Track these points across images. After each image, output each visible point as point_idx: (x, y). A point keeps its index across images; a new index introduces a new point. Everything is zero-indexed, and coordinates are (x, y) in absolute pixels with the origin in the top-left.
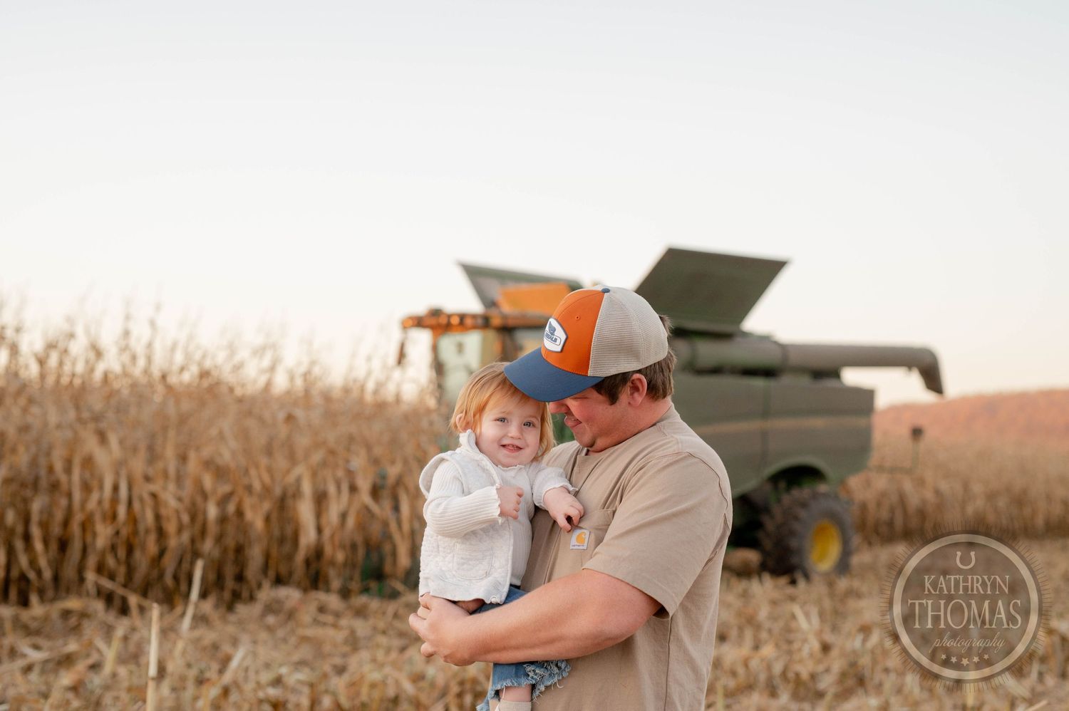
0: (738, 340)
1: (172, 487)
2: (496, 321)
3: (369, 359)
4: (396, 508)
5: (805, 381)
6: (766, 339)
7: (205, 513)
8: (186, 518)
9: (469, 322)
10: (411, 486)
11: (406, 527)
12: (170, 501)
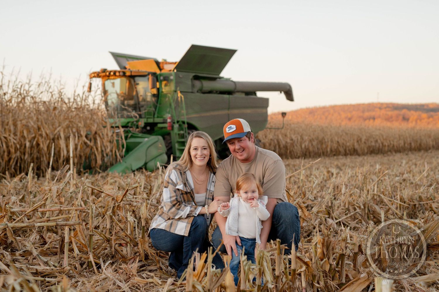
0: (218, 79)
1: (12, 135)
2: (128, 74)
3: (84, 87)
4: (96, 142)
5: (243, 95)
6: (228, 80)
7: (25, 145)
8: (18, 146)
9: (117, 74)
10: (101, 134)
11: (99, 149)
12: (12, 140)
